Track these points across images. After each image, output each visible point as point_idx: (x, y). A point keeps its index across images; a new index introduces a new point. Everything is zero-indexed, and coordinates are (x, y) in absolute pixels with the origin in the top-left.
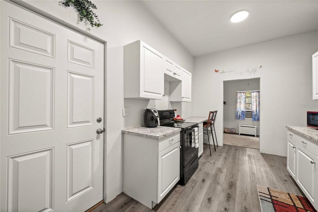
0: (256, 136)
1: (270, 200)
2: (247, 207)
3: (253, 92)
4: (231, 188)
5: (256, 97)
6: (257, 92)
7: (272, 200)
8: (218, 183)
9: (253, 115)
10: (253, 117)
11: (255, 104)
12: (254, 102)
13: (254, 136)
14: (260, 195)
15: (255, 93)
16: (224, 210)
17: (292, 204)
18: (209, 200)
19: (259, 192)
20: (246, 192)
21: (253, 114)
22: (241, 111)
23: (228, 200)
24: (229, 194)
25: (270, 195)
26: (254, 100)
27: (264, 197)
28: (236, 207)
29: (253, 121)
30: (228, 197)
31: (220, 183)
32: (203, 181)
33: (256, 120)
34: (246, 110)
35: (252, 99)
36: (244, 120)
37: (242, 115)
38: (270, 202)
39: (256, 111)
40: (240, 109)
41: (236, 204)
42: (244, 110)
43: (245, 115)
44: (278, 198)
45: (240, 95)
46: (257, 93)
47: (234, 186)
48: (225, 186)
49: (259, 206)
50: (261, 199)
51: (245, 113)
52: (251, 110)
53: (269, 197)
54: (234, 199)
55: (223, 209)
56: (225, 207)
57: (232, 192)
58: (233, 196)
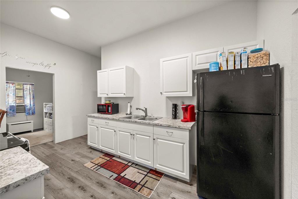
0: (32, 131)
1: (99, 167)
2: (97, 181)
3: (25, 84)
4: (74, 182)
5: (30, 90)
6: (31, 84)
7: (100, 166)
9: (26, 110)
10: (27, 112)
11: (29, 97)
12: (27, 95)
13: (30, 132)
14: (93, 169)
15: (28, 86)
16: (91, 198)
17: (106, 161)
19: (91, 168)
20: (85, 175)
21: (26, 108)
22: (9, 106)
23: (85, 190)
24: (80, 187)
25: (96, 165)
26: (27, 93)
27: (96, 168)
28: (94, 188)
29: (26, 116)
30: (82, 189)
31: (61, 188)
33: (31, 114)
34: (17, 105)
35: (24, 92)
36: (14, 116)
37: (11, 111)
38: (100, 168)
39: (31, 105)
40: (8, 104)
41: (92, 187)
42: (14, 105)
43: (15, 111)
44: (100, 163)
45: (7, 85)
46: (31, 86)
47: (74, 179)
48: (69, 185)
50: (96, 170)
51: (15, 108)
52: (24, 104)
53: (97, 166)
54: (87, 186)
56: (90, 196)
57: (78, 184)
58: (83, 185)
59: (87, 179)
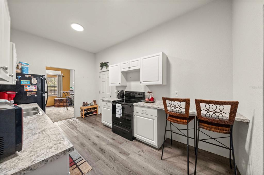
2: (84, 147)
4: (100, 149)
8: (108, 145)
14: (83, 159)
18: (98, 137)
19: (85, 161)
23: (93, 143)
24: (96, 145)
27: (80, 161)
28: (88, 143)
30: (95, 143)
31: (107, 145)
32: (114, 139)
49: (79, 153)
55: (90, 139)
57: (97, 147)
58: (94, 146)
59: (91, 150)
